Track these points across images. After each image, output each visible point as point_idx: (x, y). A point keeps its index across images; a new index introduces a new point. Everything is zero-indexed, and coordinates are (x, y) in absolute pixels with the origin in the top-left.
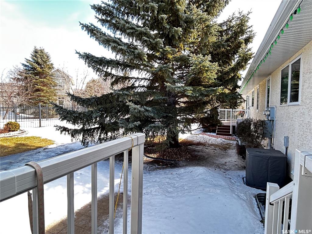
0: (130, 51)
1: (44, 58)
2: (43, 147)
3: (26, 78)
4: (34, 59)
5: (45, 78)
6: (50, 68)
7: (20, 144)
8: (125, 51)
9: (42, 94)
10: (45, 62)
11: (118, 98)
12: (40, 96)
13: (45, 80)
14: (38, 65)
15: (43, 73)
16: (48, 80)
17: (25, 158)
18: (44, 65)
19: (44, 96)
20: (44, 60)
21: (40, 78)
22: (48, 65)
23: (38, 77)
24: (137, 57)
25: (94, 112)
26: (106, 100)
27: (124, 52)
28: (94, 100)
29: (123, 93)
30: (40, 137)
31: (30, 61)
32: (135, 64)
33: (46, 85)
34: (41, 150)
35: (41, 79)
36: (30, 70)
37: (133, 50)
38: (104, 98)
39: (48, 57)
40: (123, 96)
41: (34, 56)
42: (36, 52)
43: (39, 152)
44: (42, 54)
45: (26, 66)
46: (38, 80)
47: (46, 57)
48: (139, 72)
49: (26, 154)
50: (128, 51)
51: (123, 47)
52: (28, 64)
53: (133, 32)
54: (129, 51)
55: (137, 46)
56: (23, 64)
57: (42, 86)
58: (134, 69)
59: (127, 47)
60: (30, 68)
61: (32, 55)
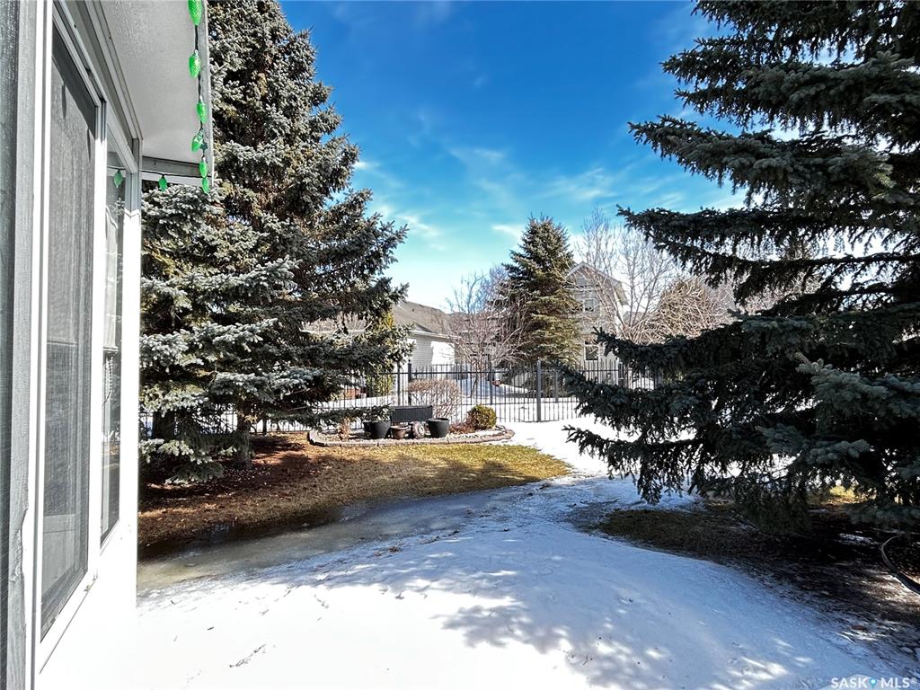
0: (807, 166)
1: (550, 243)
2: (539, 480)
3: (513, 298)
4: (529, 251)
5: (552, 293)
6: (563, 267)
7: (493, 464)
8: (785, 172)
9: (546, 336)
10: (553, 253)
11: (764, 343)
12: (543, 341)
13: (552, 298)
14: (538, 263)
15: (549, 281)
16: (560, 297)
17: (500, 504)
18: (550, 262)
19: (550, 341)
20: (552, 248)
21: (542, 295)
22: (560, 259)
23: (538, 292)
24: (839, 184)
25: (678, 393)
26: (718, 348)
27: (781, 177)
28: (674, 351)
29: (782, 327)
30: (536, 451)
31: (521, 256)
32: (835, 209)
33: (554, 310)
34: (535, 488)
35: (543, 298)
36: (521, 278)
37: (819, 160)
38: (709, 341)
39: (559, 239)
40: (781, 335)
41: (530, 243)
42: (533, 232)
43: (531, 494)
44: (546, 235)
45: (512, 269)
46: (537, 299)
47: (554, 241)
48: (854, 236)
49: (502, 495)
50: (796, 171)
51: (774, 162)
52: (517, 265)
53: (817, 94)
54: (801, 168)
55: (839, 140)
56: (508, 267)
57: (545, 314)
58: (827, 228)
59: (795, 156)
60: (522, 273)
61: (525, 241)
